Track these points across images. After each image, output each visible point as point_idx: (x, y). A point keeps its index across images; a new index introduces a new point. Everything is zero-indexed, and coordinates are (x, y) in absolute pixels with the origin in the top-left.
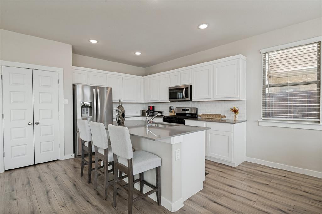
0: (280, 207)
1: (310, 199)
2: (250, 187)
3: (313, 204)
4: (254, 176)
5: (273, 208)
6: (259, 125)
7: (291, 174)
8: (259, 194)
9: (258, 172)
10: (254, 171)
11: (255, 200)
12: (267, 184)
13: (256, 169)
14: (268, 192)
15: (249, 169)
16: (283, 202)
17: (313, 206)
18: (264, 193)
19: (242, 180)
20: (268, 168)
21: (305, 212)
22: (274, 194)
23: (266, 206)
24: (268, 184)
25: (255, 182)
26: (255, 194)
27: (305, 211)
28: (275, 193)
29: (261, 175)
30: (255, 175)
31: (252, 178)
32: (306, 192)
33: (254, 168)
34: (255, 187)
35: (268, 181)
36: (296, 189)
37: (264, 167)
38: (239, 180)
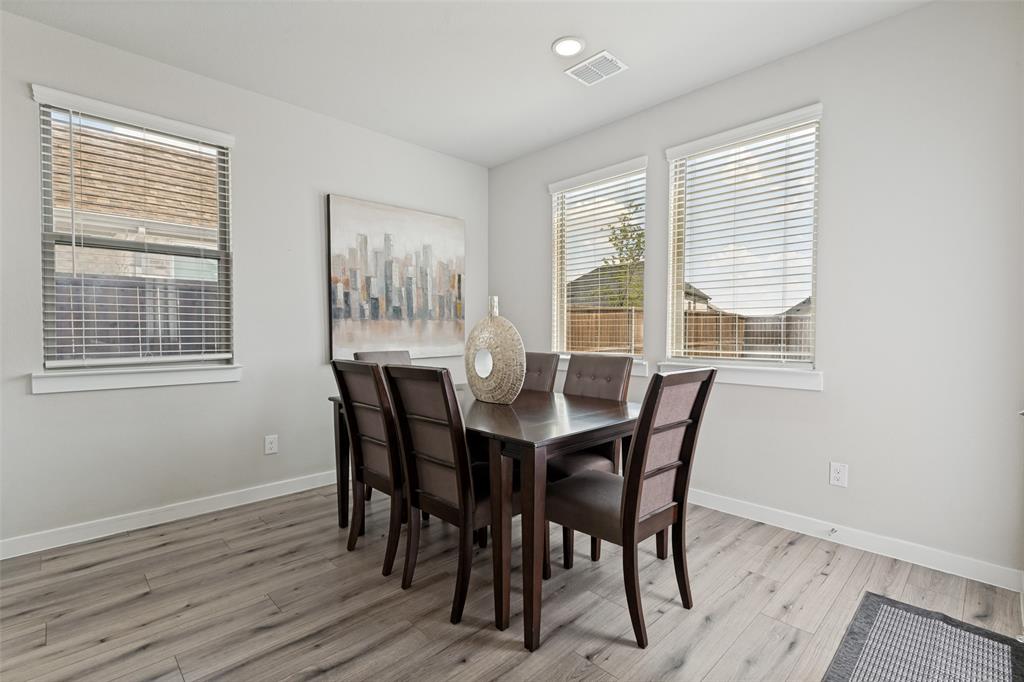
0: (247, 623)
1: (273, 560)
2: (102, 641)
3: (289, 567)
4: (72, 596)
5: (237, 642)
6: (31, 393)
7: (170, 528)
8: (159, 637)
9: (63, 578)
10: (47, 581)
11: (171, 663)
12: (147, 594)
13: (43, 572)
14: (177, 613)
15: (17, 590)
16: (241, 606)
17: (293, 570)
18: (167, 623)
19: (37, 641)
20: (89, 547)
21: (298, 592)
22: (196, 605)
23: (220, 650)
24: (148, 590)
25: (96, 614)
26: (144, 648)
27: (296, 589)
28: (195, 601)
29: (94, 581)
30: (72, 592)
31: (72, 610)
32: (251, 551)
33: (35, 574)
34: (120, 626)
35: (136, 584)
36: (225, 557)
37: (73, 551)
38: (25, 651)
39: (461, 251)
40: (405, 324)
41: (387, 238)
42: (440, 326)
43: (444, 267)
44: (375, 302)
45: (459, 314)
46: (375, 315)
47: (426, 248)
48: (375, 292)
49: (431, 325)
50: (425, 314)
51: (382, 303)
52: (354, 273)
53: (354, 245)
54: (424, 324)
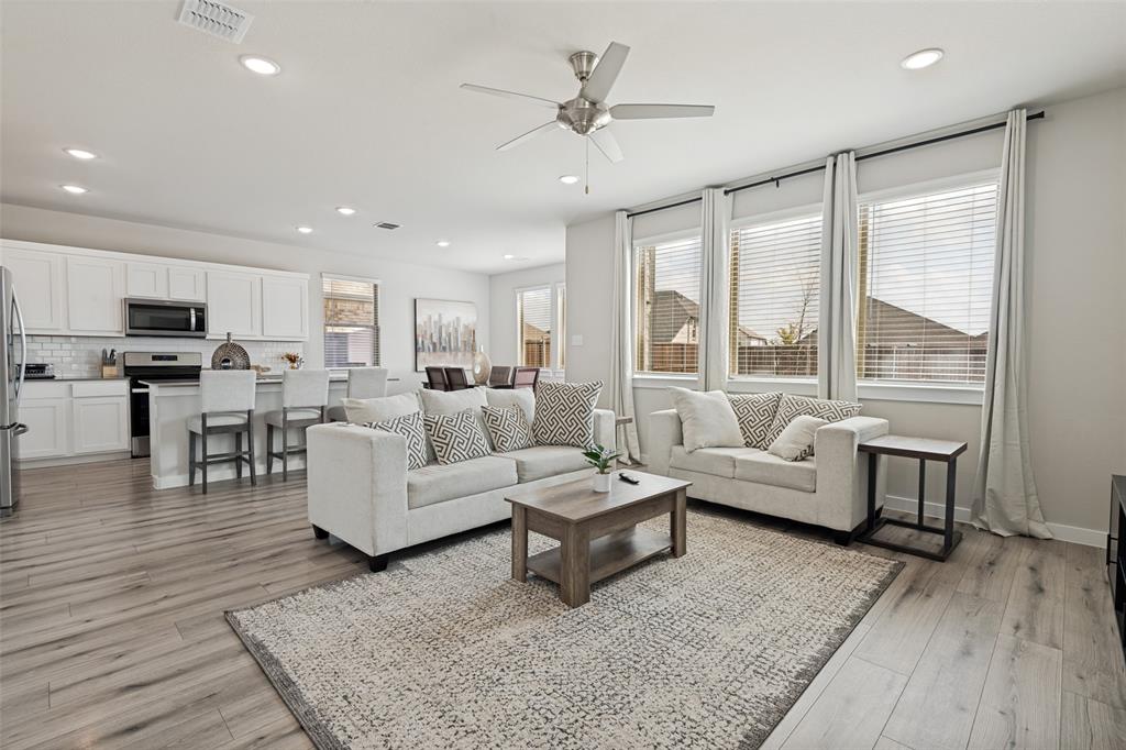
39: (475, 318)
40: (448, 354)
41: (440, 315)
42: (464, 355)
43: (466, 327)
44: (434, 344)
45: (473, 349)
46: (434, 350)
47: (458, 319)
48: (434, 340)
49: (460, 354)
50: (457, 349)
51: (438, 345)
52: (426, 332)
53: (426, 319)
54: (456, 355)
